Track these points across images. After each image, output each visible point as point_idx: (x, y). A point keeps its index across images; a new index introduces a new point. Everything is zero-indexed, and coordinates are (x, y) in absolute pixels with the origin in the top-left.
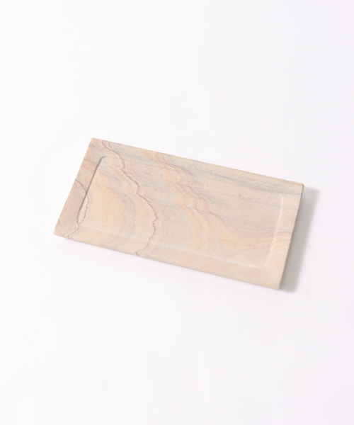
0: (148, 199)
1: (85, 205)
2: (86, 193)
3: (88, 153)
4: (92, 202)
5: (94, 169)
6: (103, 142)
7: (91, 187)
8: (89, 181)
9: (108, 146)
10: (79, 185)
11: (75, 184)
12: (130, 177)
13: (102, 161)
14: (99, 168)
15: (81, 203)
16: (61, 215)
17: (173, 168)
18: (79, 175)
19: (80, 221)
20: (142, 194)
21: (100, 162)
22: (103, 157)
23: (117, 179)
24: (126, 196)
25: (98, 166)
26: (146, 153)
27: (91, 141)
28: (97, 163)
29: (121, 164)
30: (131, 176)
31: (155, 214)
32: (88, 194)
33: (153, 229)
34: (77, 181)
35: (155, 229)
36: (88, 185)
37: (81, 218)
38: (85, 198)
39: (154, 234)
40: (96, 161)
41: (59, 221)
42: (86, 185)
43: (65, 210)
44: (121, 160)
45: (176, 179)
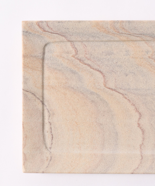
0: (121, 91)
1: (46, 121)
2: (43, 104)
3: (25, 46)
4: (54, 114)
5: (40, 66)
6: (39, 24)
7: (46, 92)
8: (40, 85)
9: (47, 29)
10: (30, 95)
11: (25, 97)
12: (89, 65)
13: (46, 50)
14: (46, 62)
15: (41, 119)
16: (24, 145)
17: (138, 39)
18: (26, 81)
19: (49, 145)
20: (111, 85)
21: (44, 53)
22: (46, 45)
23: (74, 73)
24: (92, 93)
25: (43, 59)
26: (99, 25)
27: (24, 27)
28: (40, 55)
29: (71, 49)
30: (89, 62)
31: (137, 110)
32: (46, 103)
33: (141, 132)
34: (25, 91)
35: (143, 132)
36: (41, 90)
37: (48, 141)
38: (43, 110)
39: (144, 139)
40: (39, 53)
41: (24, 155)
42: (39, 92)
43: (26, 137)
44: (69, 44)
45: (147, 52)
